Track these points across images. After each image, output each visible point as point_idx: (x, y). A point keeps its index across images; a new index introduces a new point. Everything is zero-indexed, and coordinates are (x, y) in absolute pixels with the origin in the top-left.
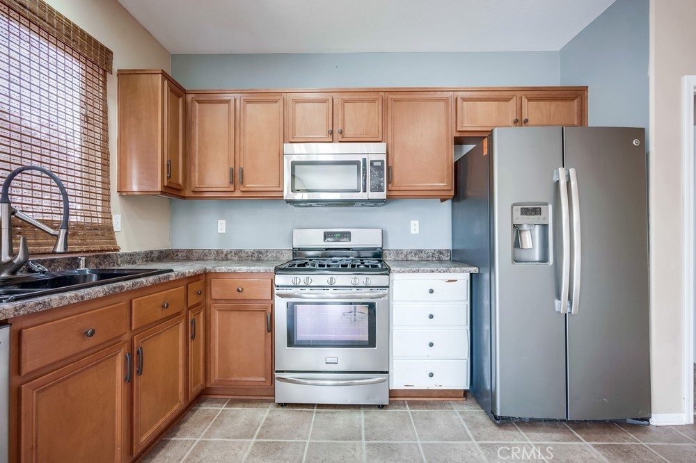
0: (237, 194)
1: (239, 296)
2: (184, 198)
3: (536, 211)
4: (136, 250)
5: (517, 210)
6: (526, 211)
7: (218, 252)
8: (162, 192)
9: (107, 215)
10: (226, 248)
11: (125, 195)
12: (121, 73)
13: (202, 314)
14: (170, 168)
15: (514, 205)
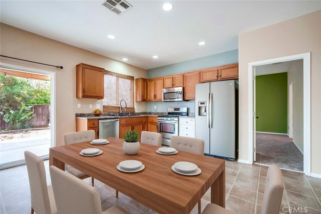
0: (155, 100)
1: (152, 121)
2: (147, 101)
3: (204, 103)
4: (139, 112)
5: (200, 103)
6: (201, 103)
7: (154, 113)
8: (142, 101)
9: (134, 106)
10: (156, 112)
11: (137, 101)
12: (136, 79)
13: (146, 124)
14: (143, 96)
15: (199, 102)
